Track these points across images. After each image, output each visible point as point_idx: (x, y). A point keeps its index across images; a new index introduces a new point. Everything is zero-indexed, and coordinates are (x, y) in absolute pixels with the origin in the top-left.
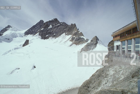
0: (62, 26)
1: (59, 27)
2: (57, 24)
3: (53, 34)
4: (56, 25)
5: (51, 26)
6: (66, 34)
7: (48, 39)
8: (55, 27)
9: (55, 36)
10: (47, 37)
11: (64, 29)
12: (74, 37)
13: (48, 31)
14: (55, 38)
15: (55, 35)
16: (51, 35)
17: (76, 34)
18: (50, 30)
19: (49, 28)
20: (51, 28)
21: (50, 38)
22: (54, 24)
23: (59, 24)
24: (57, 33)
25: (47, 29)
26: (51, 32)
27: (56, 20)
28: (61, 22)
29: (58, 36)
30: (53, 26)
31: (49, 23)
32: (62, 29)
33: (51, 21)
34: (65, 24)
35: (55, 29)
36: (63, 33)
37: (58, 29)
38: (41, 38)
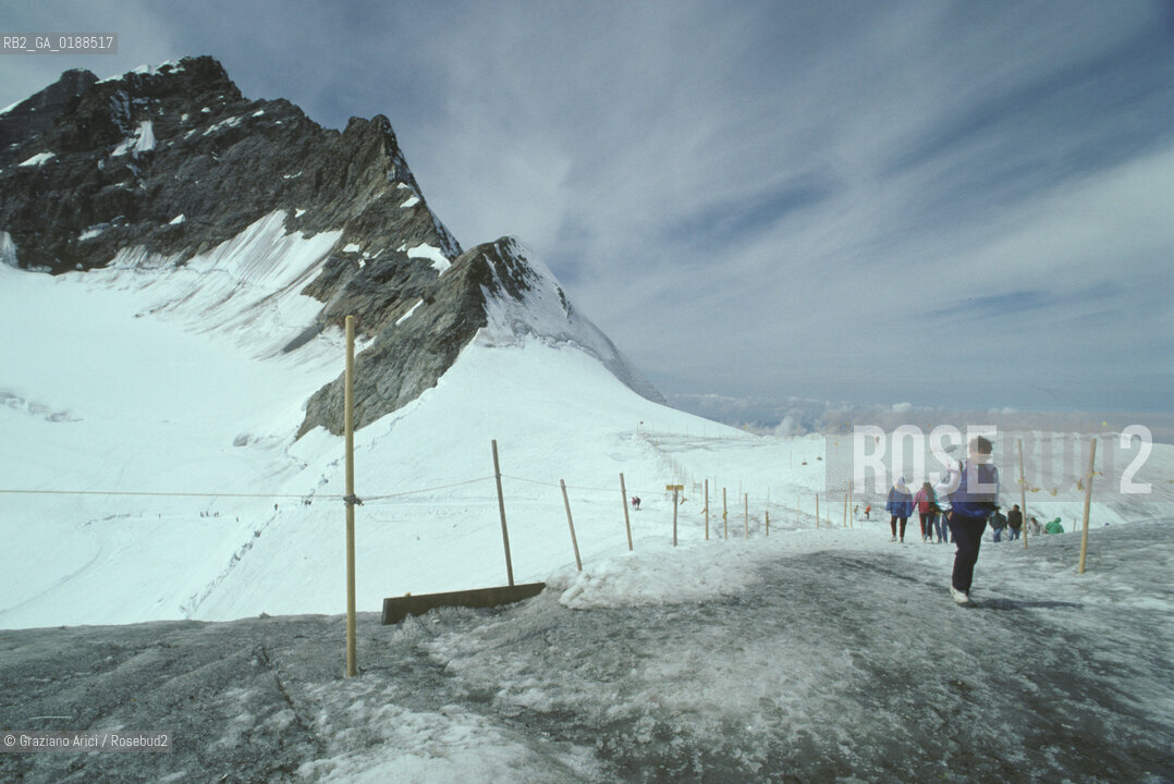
0: (262, 140)
1: (233, 150)
2: (218, 114)
3: (167, 220)
4: (202, 121)
5: (145, 138)
6: (292, 225)
7: (102, 264)
8: (190, 148)
9: (181, 244)
10: (94, 245)
11: (280, 166)
12: (352, 248)
13: (103, 180)
14: (176, 257)
15: (181, 225)
16: (136, 230)
17: (372, 226)
18: (124, 174)
19: (119, 151)
20: (150, 155)
21: (122, 258)
22: (185, 117)
23: (232, 122)
24: (200, 202)
25: (101, 164)
26: (142, 197)
27: (204, 77)
28: (254, 99)
29: (208, 236)
30: (176, 132)
31: (126, 104)
32: (262, 169)
33: (144, 76)
34: (291, 122)
35: (181, 169)
36: (269, 210)
37: (217, 163)
38: (15, 261)
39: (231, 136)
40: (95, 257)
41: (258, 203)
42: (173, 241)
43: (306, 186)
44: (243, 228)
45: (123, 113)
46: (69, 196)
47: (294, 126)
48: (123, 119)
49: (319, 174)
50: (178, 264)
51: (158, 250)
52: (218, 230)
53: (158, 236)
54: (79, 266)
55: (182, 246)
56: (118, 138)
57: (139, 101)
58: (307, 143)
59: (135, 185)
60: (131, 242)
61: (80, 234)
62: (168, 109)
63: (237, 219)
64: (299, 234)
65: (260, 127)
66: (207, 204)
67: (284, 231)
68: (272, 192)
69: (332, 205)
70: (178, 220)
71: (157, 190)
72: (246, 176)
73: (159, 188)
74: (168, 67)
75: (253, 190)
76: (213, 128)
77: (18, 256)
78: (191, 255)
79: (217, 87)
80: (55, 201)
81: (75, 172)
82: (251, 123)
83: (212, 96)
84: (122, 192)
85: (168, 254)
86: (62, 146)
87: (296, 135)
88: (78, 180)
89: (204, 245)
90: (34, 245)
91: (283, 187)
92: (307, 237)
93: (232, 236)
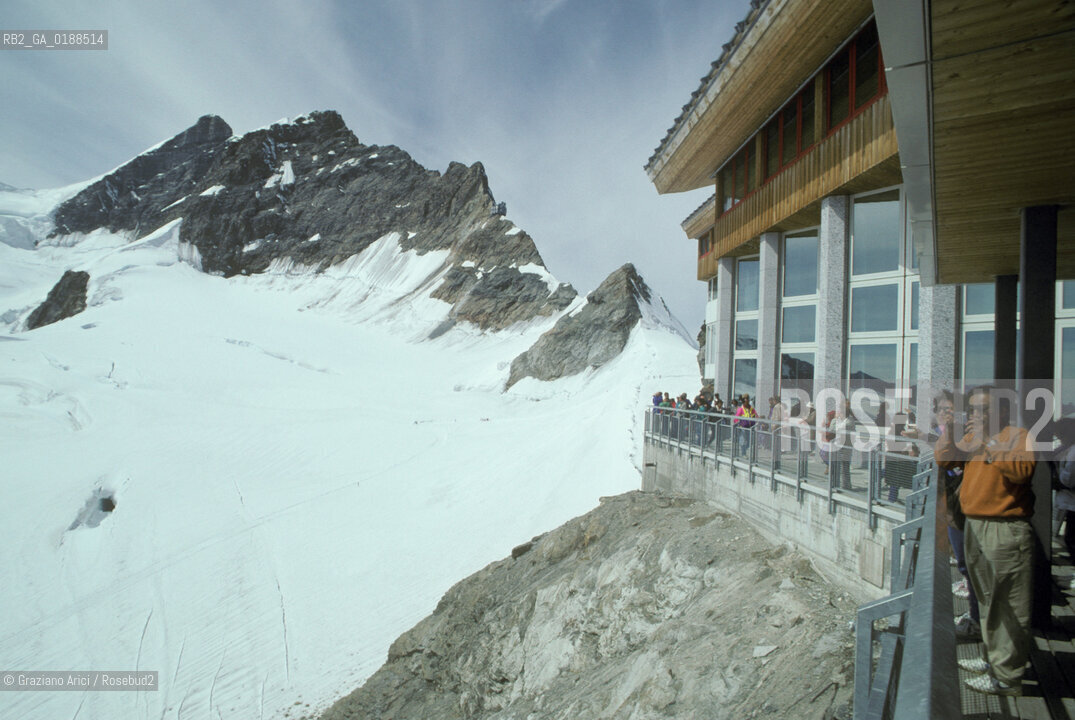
0: (378, 178)
1: (354, 185)
2: (341, 155)
3: (305, 237)
4: (329, 161)
5: (286, 174)
6: (406, 244)
7: (259, 271)
8: (322, 182)
9: (319, 256)
10: (253, 256)
11: (394, 197)
12: (469, 264)
13: (260, 206)
14: (316, 266)
15: (318, 243)
16: (284, 245)
18: (275, 202)
19: (270, 183)
20: (291, 188)
21: (275, 266)
22: (315, 158)
23: (352, 162)
24: (331, 226)
25: (257, 194)
26: (288, 220)
27: (329, 126)
28: (368, 145)
29: (340, 250)
30: (309, 169)
31: (273, 148)
32: (379, 200)
33: (286, 126)
34: (401, 164)
35: (316, 199)
36: (386, 232)
37: (343, 195)
38: (201, 267)
39: (352, 173)
40: (254, 265)
41: (378, 226)
42: (313, 254)
43: (415, 214)
44: (366, 245)
45: (271, 155)
46: (236, 218)
47: (403, 167)
48: (271, 159)
49: (427, 205)
50: (319, 272)
51: (301, 261)
52: (348, 246)
53: (303, 250)
54: (244, 271)
55: (319, 258)
56: (268, 174)
57: (281, 145)
58: (414, 181)
59: (282, 210)
60: (280, 254)
61: (242, 246)
62: (302, 151)
63: (361, 239)
64: (413, 252)
65: (376, 167)
66: (337, 226)
67: (400, 249)
68: (388, 218)
69: (439, 231)
70: (316, 238)
71: (299, 215)
72: (367, 205)
73: (300, 213)
74: (302, 119)
75: (373, 216)
76: (338, 167)
77: (203, 263)
78: (328, 265)
79: (339, 135)
80: (227, 221)
81: (239, 200)
82: (369, 165)
83: (335, 142)
84: (273, 216)
85: (310, 264)
86: (231, 180)
87: (405, 174)
88: (242, 206)
89: (337, 258)
90: (213, 255)
91: (396, 214)
92: (419, 254)
93: (359, 251)
